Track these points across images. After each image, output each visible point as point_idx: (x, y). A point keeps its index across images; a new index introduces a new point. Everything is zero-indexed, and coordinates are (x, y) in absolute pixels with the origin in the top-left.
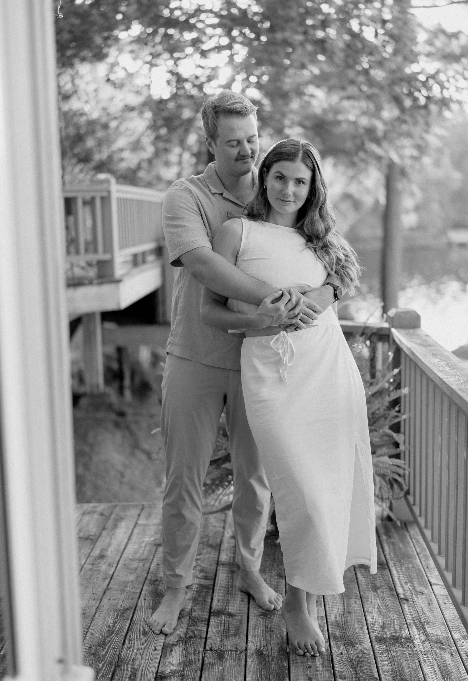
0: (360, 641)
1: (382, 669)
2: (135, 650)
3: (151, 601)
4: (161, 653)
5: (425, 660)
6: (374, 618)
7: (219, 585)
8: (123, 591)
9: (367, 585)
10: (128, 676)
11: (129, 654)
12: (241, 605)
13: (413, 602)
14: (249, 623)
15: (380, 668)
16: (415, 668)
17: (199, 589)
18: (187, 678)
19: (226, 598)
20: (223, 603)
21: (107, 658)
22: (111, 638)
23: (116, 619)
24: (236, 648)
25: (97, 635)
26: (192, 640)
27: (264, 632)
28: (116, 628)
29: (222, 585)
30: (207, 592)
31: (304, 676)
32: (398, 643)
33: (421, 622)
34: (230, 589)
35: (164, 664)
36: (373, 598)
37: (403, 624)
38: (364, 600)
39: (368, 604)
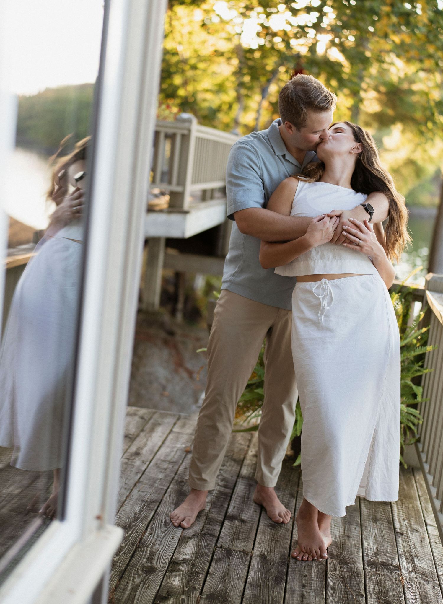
0: (353, 562)
1: (369, 588)
2: (155, 537)
3: (175, 498)
4: (177, 543)
5: (408, 588)
6: (370, 544)
7: (236, 494)
8: (152, 486)
9: (368, 516)
10: (146, 557)
11: (150, 539)
12: (253, 514)
13: (407, 537)
14: (258, 530)
15: (368, 587)
16: (398, 592)
17: (219, 495)
18: (197, 567)
19: (241, 507)
20: (238, 510)
21: (130, 539)
22: (136, 524)
23: (143, 508)
24: (244, 550)
25: (124, 519)
26: (206, 536)
27: (270, 541)
28: (141, 516)
29: (239, 495)
30: (225, 499)
31: (299, 582)
32: (387, 569)
33: (411, 555)
34: (246, 500)
35: (179, 553)
36: (372, 527)
37: (395, 554)
38: (364, 528)
39: (366, 532)
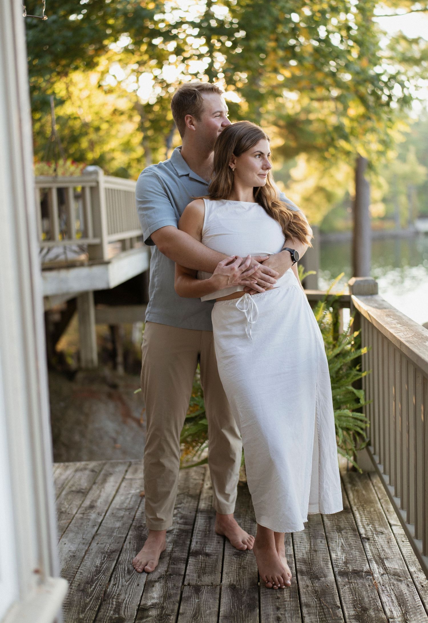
0: (324, 575)
1: (344, 599)
2: (120, 587)
3: (136, 544)
4: (143, 589)
5: (383, 591)
6: (338, 555)
7: (197, 529)
8: (110, 536)
9: (332, 527)
10: (113, 609)
11: (114, 590)
12: (217, 546)
13: (374, 540)
14: (224, 561)
15: (342, 598)
16: (374, 597)
17: (179, 533)
18: (167, 610)
19: (203, 540)
20: (201, 544)
21: (95, 594)
22: (99, 577)
23: (103, 560)
24: (212, 583)
25: (85, 574)
26: (172, 577)
27: (238, 569)
28: (103, 568)
29: (200, 529)
30: (187, 536)
31: (273, 606)
32: (359, 576)
33: (380, 558)
34: (208, 533)
35: (146, 598)
36: (337, 538)
37: (364, 560)
38: (329, 540)
39: (332, 543)
